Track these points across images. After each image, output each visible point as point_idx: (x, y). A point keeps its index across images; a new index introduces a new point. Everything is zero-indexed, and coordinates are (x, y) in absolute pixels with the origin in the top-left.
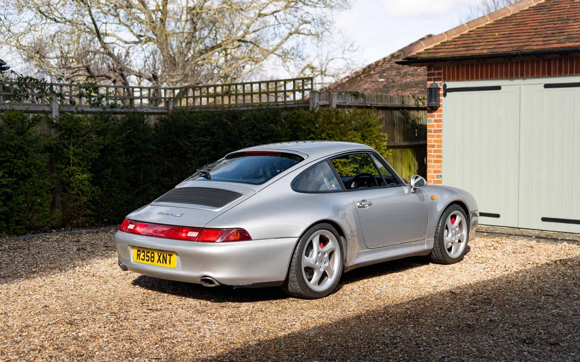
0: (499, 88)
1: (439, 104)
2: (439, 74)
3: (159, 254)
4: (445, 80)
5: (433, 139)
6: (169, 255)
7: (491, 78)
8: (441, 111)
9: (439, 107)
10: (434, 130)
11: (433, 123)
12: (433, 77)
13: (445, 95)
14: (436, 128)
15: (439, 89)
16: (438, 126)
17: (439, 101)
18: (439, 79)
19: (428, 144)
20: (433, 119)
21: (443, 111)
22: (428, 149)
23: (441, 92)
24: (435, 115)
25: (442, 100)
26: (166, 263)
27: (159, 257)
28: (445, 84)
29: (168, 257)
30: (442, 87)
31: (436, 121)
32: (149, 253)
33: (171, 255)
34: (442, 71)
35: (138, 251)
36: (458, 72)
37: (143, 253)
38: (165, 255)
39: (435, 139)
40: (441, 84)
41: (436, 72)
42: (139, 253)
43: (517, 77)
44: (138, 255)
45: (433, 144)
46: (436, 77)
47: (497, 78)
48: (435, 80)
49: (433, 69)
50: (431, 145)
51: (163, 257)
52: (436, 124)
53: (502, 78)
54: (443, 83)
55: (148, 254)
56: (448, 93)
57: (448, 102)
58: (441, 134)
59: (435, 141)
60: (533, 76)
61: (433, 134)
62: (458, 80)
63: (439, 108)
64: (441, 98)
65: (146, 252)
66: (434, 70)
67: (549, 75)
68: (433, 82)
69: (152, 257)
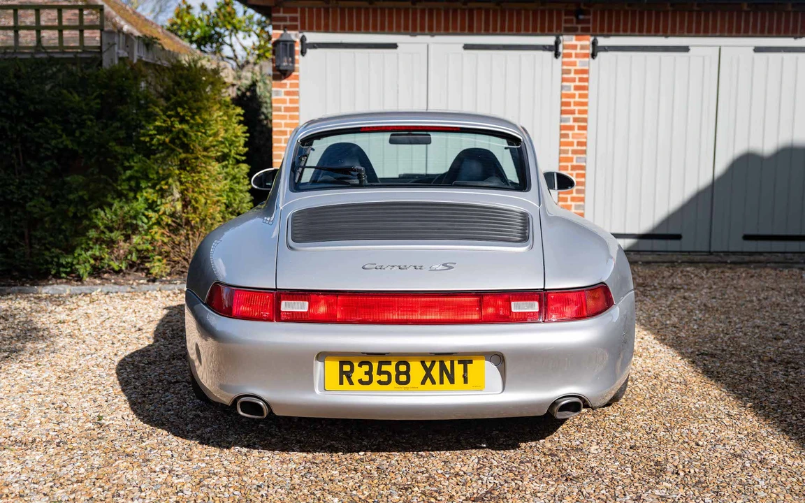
0: (394, 46)
1: (293, 67)
2: (294, 19)
3: (428, 364)
4: (303, 29)
5: (283, 122)
6: (460, 362)
7: (382, 30)
8: (297, 77)
9: (293, 71)
10: (285, 108)
11: (283, 97)
12: (282, 24)
13: (303, 53)
14: (288, 105)
15: (295, 42)
16: (292, 101)
17: (293, 61)
18: (294, 28)
19: (274, 129)
20: (283, 90)
21: (301, 77)
22: (274, 137)
23: (298, 48)
24: (286, 84)
25: (298, 60)
26: (452, 381)
27: (428, 371)
28: (303, 36)
29: (459, 368)
30: (298, 40)
31: (288, 93)
32: (389, 363)
33: (465, 363)
34: (298, 15)
35: (342, 364)
36: (327, 18)
37: (366, 368)
38: (448, 364)
39: (288, 121)
40: (296, 35)
41: (288, 15)
42: (347, 368)
43: (422, 32)
44: (342, 373)
45: (283, 129)
46: (288, 23)
47: (390, 31)
48: (286, 28)
49: (282, 10)
50: (281, 131)
51: (443, 367)
52: (288, 98)
53: (398, 32)
54: (301, 35)
55: (384, 368)
56: (309, 51)
57: (308, 65)
58: (296, 113)
59: (286, 125)
60: (447, 31)
61: (283, 113)
62: (327, 30)
63: (294, 74)
64: (297, 57)
65: (375, 365)
66: (284, 12)
67: (471, 31)
68: (282, 32)
69: (399, 373)
